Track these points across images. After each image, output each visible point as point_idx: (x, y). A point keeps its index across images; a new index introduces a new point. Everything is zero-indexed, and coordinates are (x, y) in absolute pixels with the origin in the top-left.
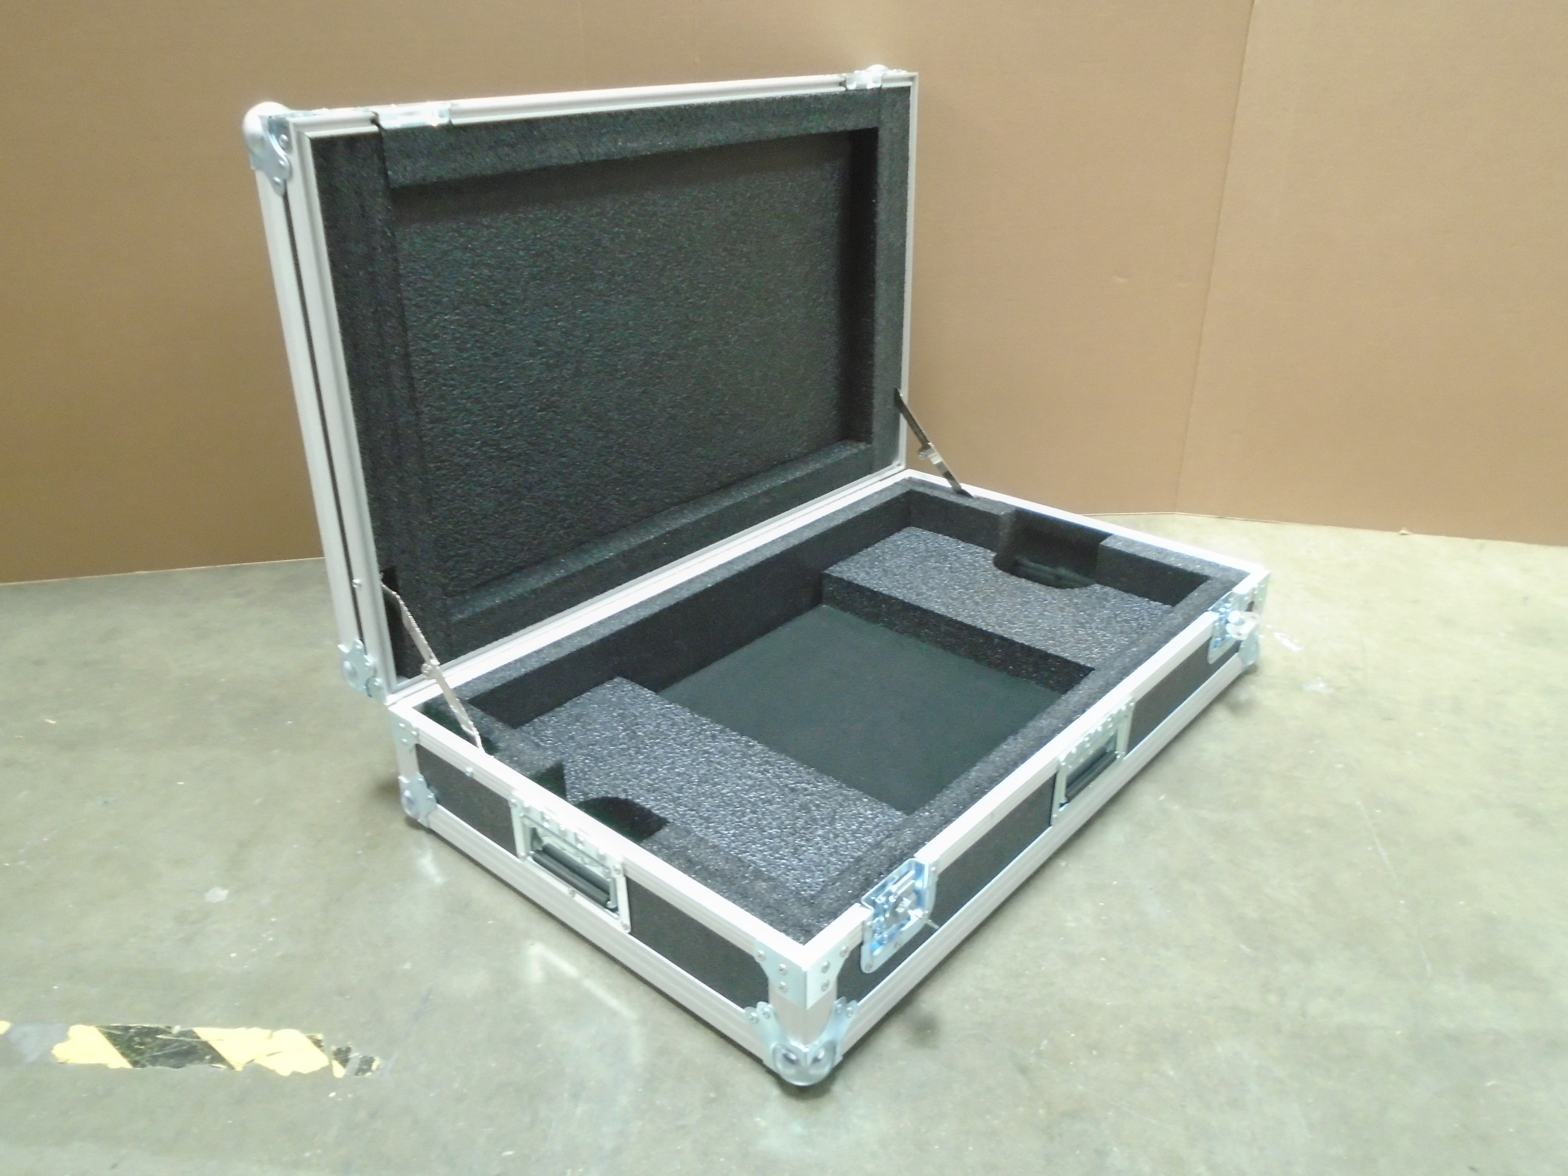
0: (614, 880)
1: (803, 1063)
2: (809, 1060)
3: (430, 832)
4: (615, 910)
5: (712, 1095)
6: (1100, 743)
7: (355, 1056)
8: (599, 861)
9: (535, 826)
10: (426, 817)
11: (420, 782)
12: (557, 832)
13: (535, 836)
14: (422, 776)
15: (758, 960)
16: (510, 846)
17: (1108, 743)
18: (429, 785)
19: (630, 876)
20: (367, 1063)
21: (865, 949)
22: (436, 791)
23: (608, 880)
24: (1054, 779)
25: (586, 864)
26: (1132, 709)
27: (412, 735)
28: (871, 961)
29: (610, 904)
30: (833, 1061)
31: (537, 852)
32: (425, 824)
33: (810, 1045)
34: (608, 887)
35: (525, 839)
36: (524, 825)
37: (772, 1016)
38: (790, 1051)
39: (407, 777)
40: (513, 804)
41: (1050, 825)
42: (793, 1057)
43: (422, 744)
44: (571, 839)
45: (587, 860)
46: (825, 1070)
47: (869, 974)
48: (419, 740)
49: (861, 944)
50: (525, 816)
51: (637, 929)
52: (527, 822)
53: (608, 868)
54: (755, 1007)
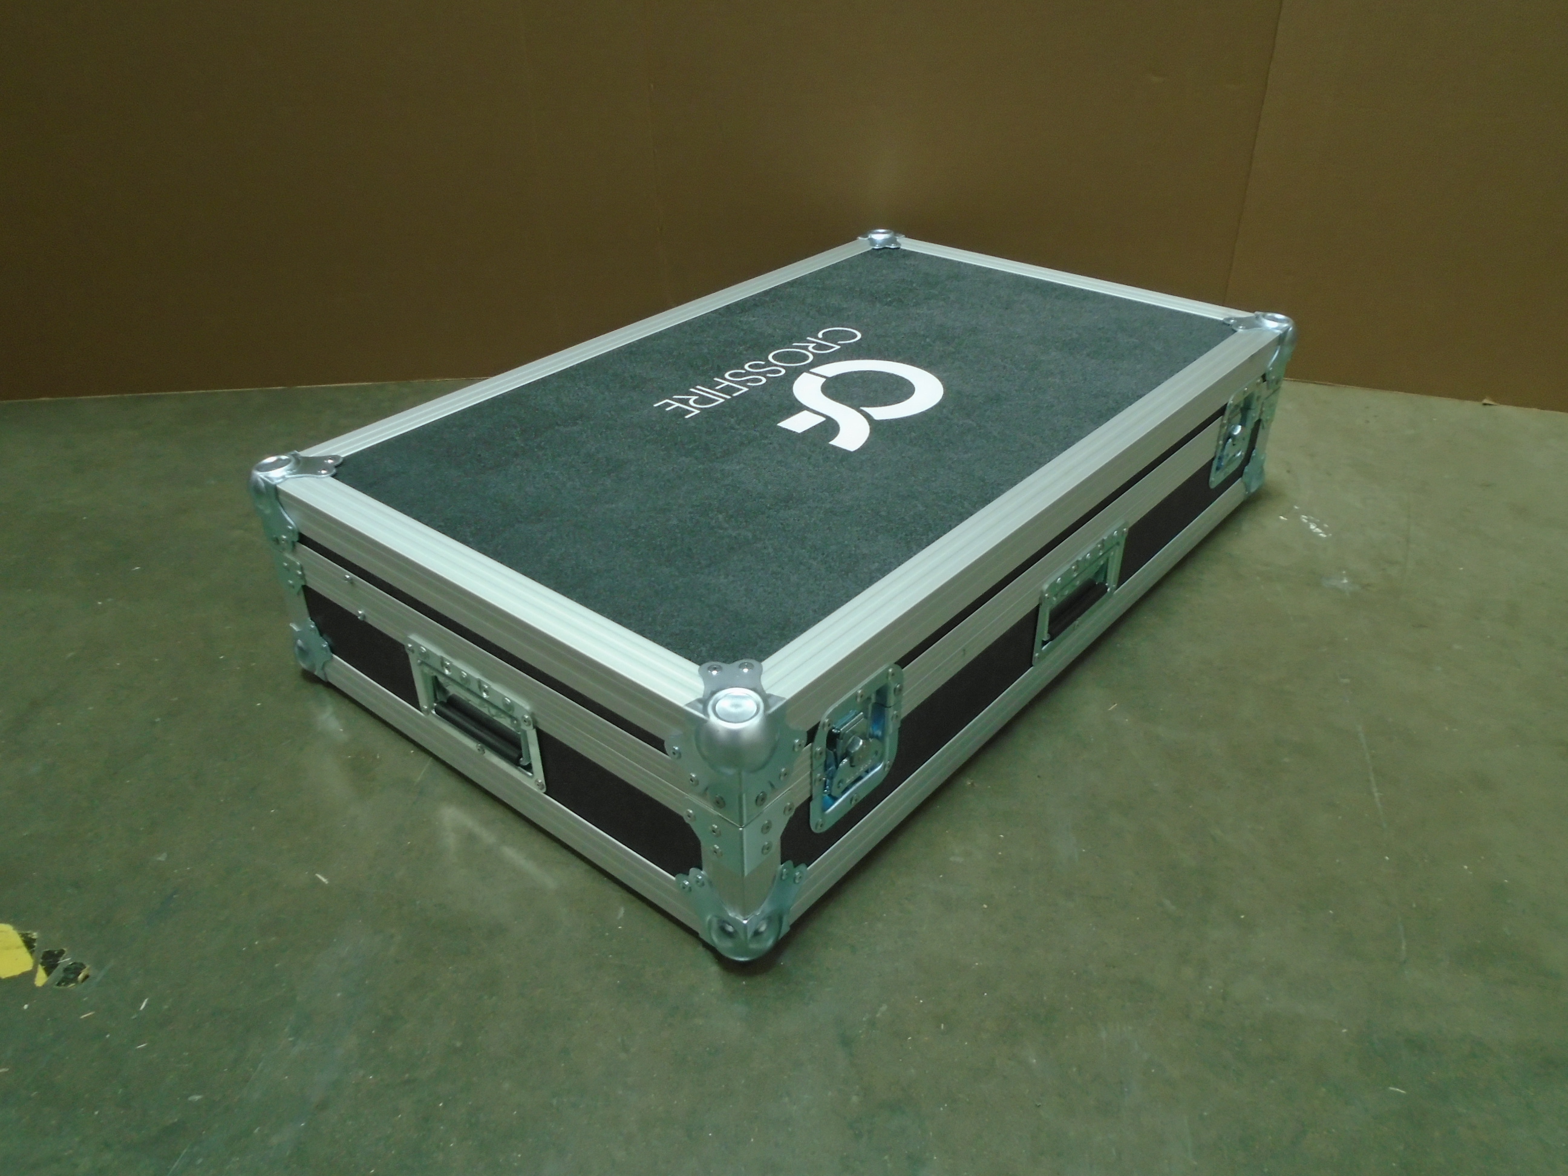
0: (525, 732)
1: (742, 935)
2: (750, 934)
3: (329, 685)
4: (529, 768)
5: (458, 1044)
6: (1088, 575)
7: (66, 961)
8: (506, 711)
9: (435, 674)
10: (323, 668)
11: (312, 630)
12: (459, 680)
13: (437, 687)
14: (313, 623)
15: (687, 820)
16: (411, 697)
17: (1097, 574)
18: (321, 635)
19: (541, 728)
20: (74, 971)
21: (814, 807)
22: (330, 640)
23: (519, 733)
24: (1036, 612)
25: (494, 716)
26: (1125, 535)
27: (298, 575)
28: (821, 820)
29: (523, 761)
30: (780, 932)
31: (441, 703)
32: (322, 677)
33: (751, 917)
34: (520, 739)
35: (426, 687)
36: (424, 675)
37: (707, 884)
38: (724, 922)
39: (298, 624)
40: (410, 649)
41: (1032, 666)
42: (730, 929)
43: (309, 585)
44: (474, 687)
45: (493, 711)
46: (770, 943)
47: (821, 834)
48: (305, 581)
49: (810, 799)
50: (422, 663)
51: (552, 788)
52: (426, 670)
53: (516, 719)
54: (688, 874)
